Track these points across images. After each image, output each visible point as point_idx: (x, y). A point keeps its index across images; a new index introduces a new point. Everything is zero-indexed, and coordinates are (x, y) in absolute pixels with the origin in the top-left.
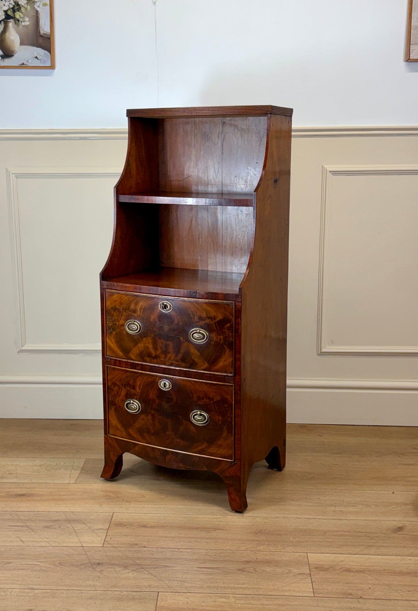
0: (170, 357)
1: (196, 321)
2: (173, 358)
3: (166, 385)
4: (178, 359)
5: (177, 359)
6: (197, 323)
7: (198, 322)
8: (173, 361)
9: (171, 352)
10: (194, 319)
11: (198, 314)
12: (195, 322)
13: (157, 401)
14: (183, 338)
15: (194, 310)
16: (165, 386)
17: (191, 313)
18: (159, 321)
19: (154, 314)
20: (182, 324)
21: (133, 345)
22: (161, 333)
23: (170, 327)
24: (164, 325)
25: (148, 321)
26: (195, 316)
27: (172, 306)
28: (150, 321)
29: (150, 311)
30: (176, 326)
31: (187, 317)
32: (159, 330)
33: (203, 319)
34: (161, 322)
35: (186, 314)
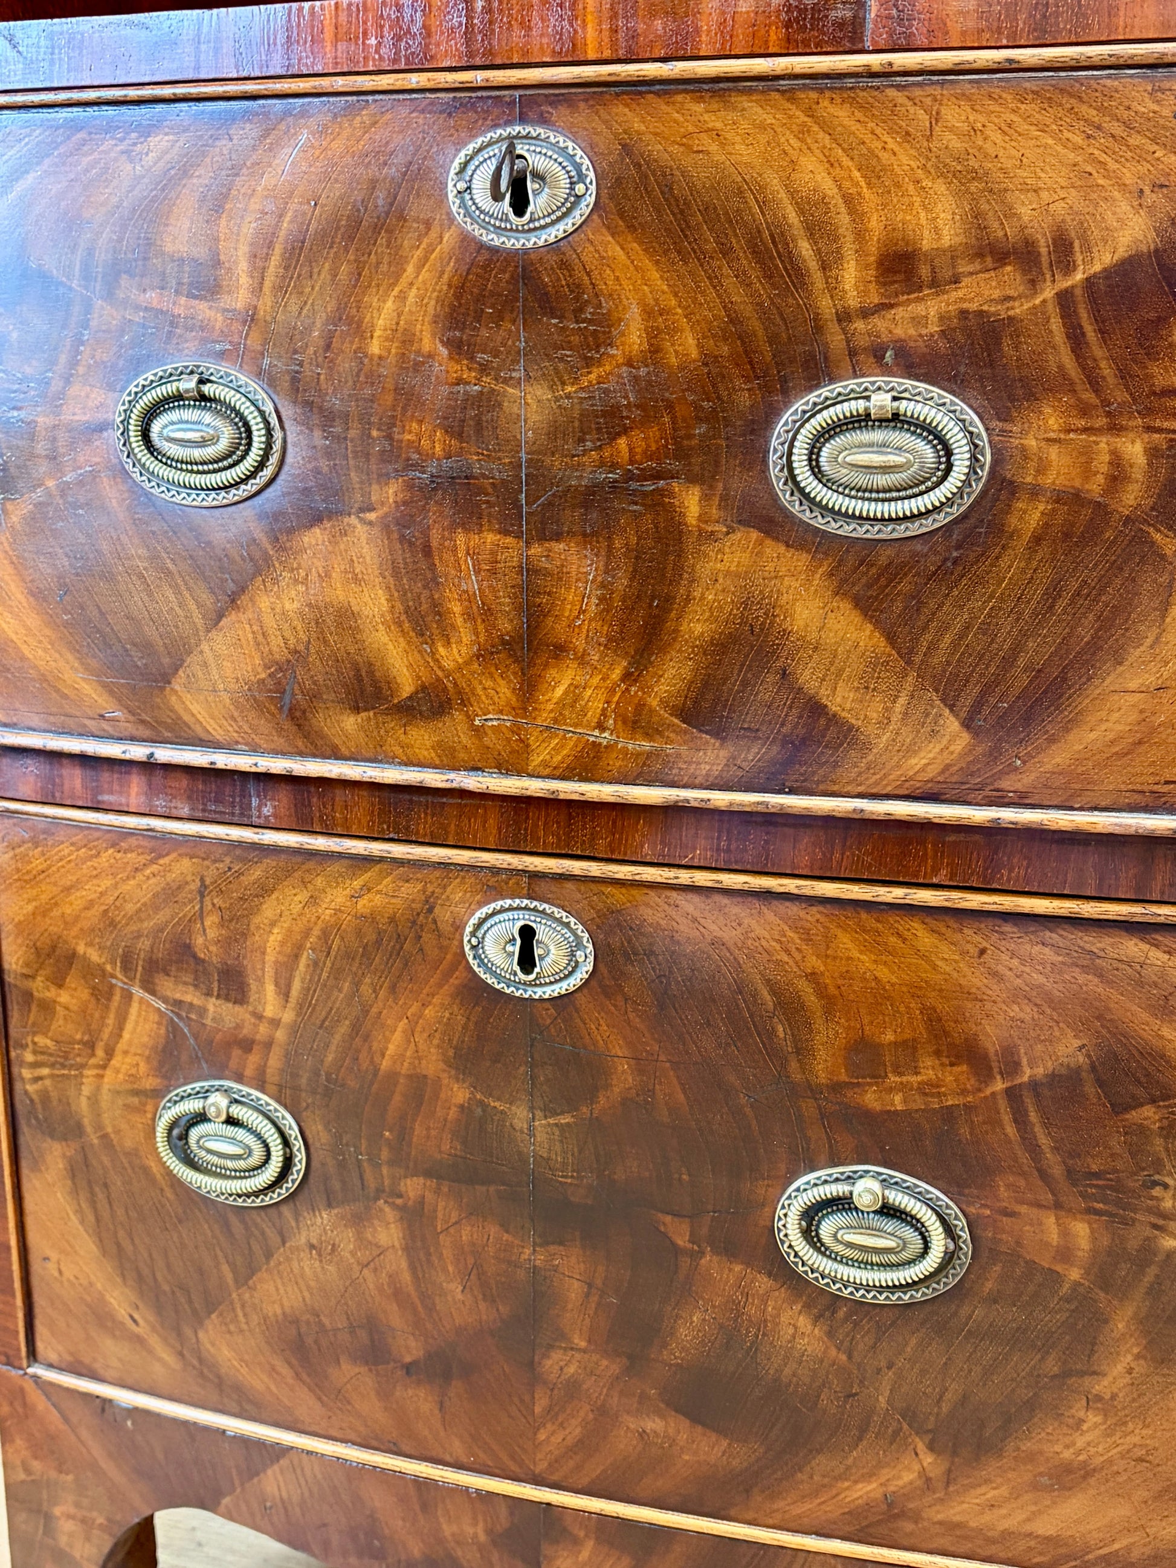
0: (574, 692)
1: (853, 300)
2: (594, 702)
3: (538, 952)
4: (654, 702)
5: (640, 706)
6: (859, 325)
7: (865, 313)
8: (601, 727)
9: (580, 643)
10: (833, 288)
11: (875, 224)
12: (844, 317)
13: (459, 1094)
14: (705, 498)
15: (828, 186)
16: (527, 961)
17: (793, 217)
18: (447, 344)
19: (398, 276)
20: (694, 354)
21: (199, 605)
22: (476, 471)
23: (568, 396)
24: (506, 381)
25: (346, 365)
26: (849, 248)
27: (591, 175)
28: (360, 355)
29: (351, 256)
30: (636, 379)
31: (754, 274)
32: (460, 436)
33: (933, 271)
34: (472, 358)
35: (739, 244)
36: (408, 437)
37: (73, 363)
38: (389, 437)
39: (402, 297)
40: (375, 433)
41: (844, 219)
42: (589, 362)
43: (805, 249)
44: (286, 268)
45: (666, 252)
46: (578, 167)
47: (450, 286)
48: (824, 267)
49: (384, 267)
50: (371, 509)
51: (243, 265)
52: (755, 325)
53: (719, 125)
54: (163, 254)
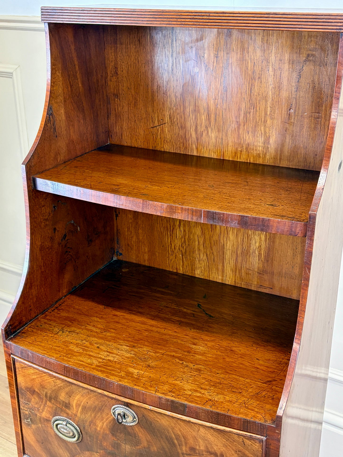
1: (185, 452)
7: (187, 454)
12: (183, 454)
17: (173, 436)
18: (112, 433)
19: (102, 420)
20: (156, 450)
21: (67, 455)
22: (117, 454)
23: (133, 449)
24: (122, 443)
25: (93, 429)
26: (184, 444)
27: (137, 418)
28: (96, 429)
29: (94, 414)
30: (146, 451)
31: (167, 442)
32: (114, 448)
33: (199, 452)
34: (116, 437)
35: (164, 437)
36: (104, 444)
37: (44, 408)
38: (101, 443)
39: (103, 423)
40: (99, 442)
41: (183, 439)
42: (137, 445)
43: (176, 441)
44: (83, 410)
45: (151, 434)
46: (135, 417)
47: (112, 425)
48: (179, 445)
49: (100, 417)
50: (98, 453)
51: (74, 407)
52: (167, 450)
53: (160, 418)
54: (60, 399)
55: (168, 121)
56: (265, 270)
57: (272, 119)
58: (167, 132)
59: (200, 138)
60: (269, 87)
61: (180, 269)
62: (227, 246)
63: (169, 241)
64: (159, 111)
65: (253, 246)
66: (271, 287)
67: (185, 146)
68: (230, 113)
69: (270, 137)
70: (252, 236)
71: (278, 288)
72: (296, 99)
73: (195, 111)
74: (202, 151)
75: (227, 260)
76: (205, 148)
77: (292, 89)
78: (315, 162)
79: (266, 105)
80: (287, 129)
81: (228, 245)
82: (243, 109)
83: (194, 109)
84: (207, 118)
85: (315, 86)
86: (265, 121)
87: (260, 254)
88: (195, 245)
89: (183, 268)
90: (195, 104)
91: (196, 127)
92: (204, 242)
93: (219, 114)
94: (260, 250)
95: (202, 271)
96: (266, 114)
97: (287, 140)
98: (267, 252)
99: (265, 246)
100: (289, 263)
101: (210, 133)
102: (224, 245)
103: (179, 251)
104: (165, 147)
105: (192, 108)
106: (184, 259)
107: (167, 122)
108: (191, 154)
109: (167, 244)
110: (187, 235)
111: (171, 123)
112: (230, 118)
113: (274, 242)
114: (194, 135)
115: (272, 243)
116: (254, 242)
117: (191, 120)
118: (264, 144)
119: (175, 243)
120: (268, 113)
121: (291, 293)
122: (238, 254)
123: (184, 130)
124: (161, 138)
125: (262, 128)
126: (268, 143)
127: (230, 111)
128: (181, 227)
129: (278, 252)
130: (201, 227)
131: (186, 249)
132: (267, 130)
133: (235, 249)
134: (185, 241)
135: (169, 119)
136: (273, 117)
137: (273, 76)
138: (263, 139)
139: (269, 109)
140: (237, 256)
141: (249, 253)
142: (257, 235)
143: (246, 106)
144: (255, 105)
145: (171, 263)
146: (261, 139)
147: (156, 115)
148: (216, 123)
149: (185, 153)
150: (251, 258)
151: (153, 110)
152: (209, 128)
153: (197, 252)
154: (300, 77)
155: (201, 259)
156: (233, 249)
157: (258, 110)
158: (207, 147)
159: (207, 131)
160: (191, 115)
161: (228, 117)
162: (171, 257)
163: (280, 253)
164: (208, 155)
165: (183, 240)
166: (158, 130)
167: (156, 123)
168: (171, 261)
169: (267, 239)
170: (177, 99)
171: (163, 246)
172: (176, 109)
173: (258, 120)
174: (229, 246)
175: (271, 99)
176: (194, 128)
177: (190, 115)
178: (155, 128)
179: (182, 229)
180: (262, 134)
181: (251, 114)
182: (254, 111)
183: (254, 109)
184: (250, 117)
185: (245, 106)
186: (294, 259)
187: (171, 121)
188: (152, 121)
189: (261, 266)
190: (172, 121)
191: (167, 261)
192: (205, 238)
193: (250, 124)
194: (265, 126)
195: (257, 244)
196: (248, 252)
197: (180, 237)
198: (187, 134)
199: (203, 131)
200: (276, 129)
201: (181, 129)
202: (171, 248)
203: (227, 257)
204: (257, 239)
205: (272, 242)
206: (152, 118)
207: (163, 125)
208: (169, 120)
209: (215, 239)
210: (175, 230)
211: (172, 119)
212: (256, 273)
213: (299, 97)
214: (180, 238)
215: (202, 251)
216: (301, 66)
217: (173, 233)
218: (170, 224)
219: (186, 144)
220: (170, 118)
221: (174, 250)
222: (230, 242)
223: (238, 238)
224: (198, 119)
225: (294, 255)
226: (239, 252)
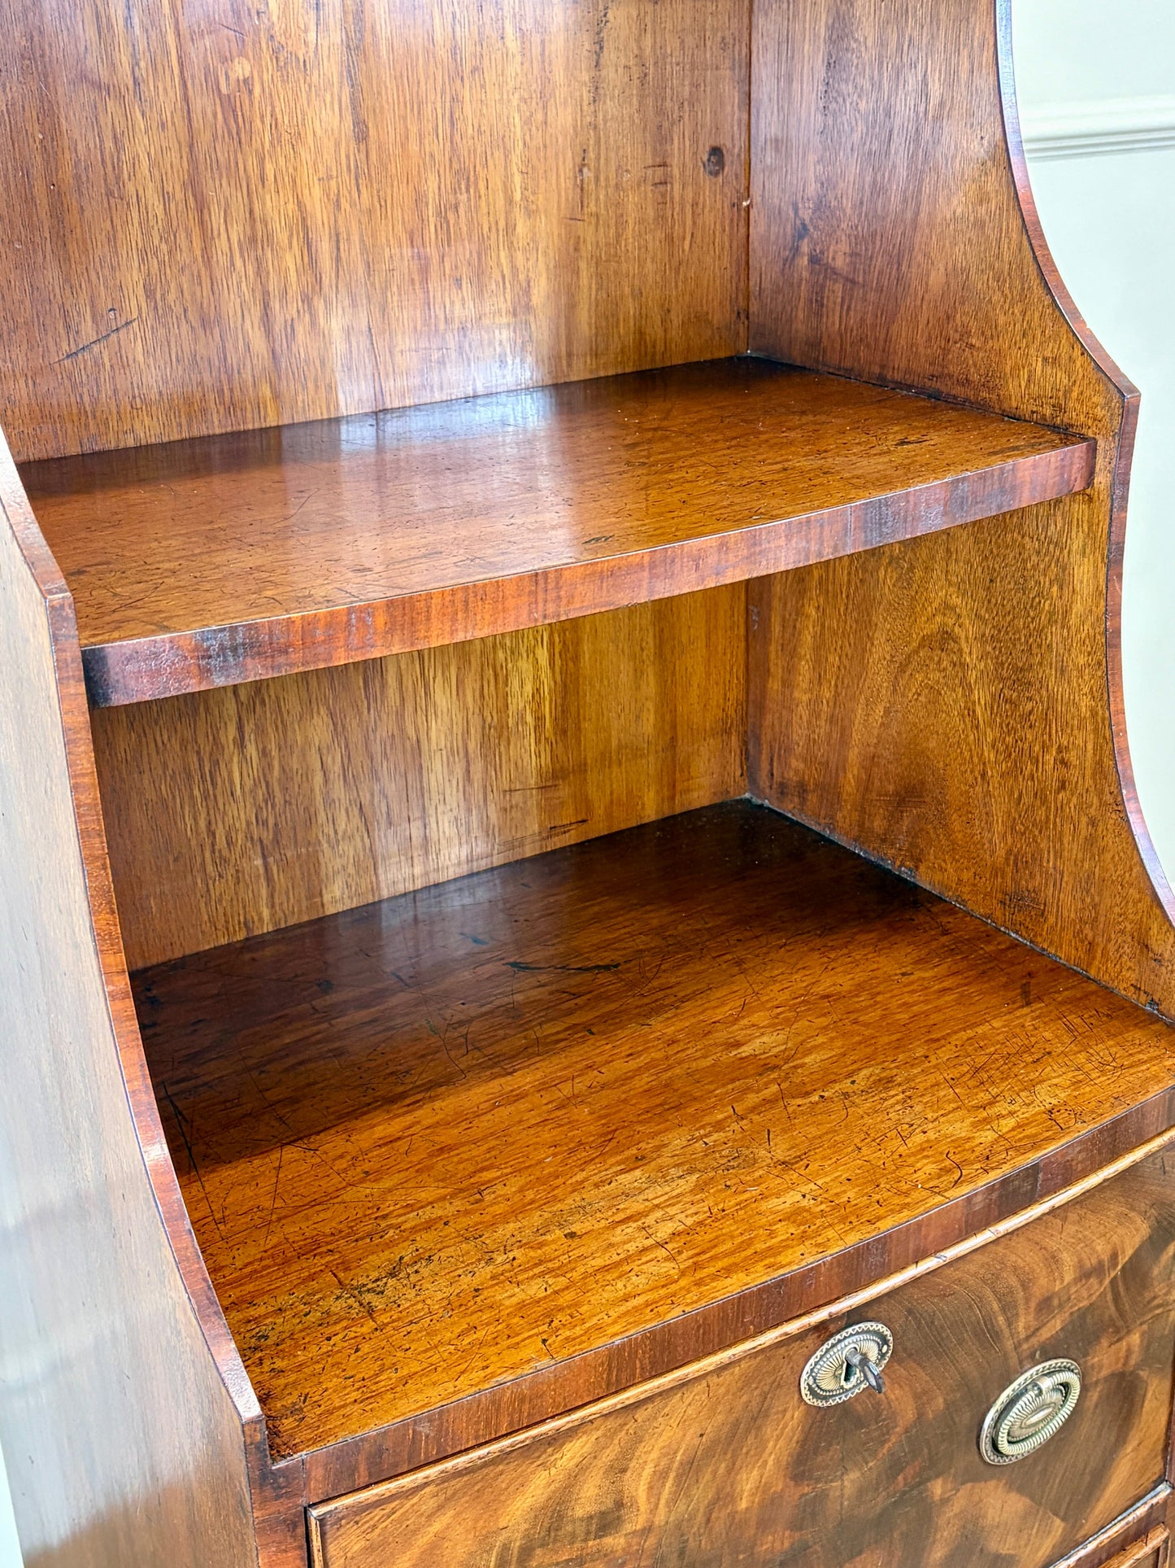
7: (1031, 1335)
11: (1035, 1289)
14: (945, 1482)
15: (1013, 1282)
17: (996, 1307)
18: (795, 1477)
20: (942, 1406)
23: (870, 1469)
24: (831, 1481)
25: (721, 1525)
26: (1022, 1308)
27: (891, 1339)
28: (732, 1516)
29: (729, 1456)
30: (910, 1439)
31: (976, 1347)
32: (801, 1528)
34: (811, 1477)
35: (968, 1335)
36: (764, 1548)
38: (752, 1555)
39: (764, 1465)
41: (1021, 1295)
42: (884, 1443)
43: (1001, 1321)
44: (679, 1483)
45: (930, 1360)
46: (885, 1338)
48: (1010, 1325)
49: (752, 1452)
51: (642, 1498)
52: (974, 1373)
54: (573, 1520)
55: (140, 310)
56: (558, 766)
57: (529, 213)
58: (141, 358)
59: (285, 351)
60: (509, 101)
61: (261, 919)
62: (429, 739)
63: (202, 824)
64: (93, 277)
65: (515, 701)
66: (583, 817)
67: (227, 399)
68: (387, 225)
69: (532, 284)
70: (510, 665)
71: (601, 812)
72: (595, 128)
73: (253, 240)
74: (300, 398)
75: (435, 796)
76: (311, 385)
77: (581, 96)
78: (668, 336)
79: (506, 168)
80: (578, 243)
81: (433, 734)
82: (431, 195)
83: (249, 232)
84: (306, 259)
85: (646, 75)
86: (510, 229)
87: (539, 719)
88: (312, 790)
89: (273, 906)
90: (251, 212)
91: (266, 306)
92: (346, 761)
93: (348, 235)
94: (539, 704)
95: (350, 880)
96: (510, 201)
97: (584, 281)
98: (559, 701)
99: (552, 684)
100: (627, 711)
101: (322, 321)
102: (418, 741)
103: (249, 844)
104: (137, 426)
105: (237, 232)
106: (275, 869)
107: (135, 316)
108: (257, 426)
109: (194, 842)
110: (276, 764)
111: (157, 317)
112: (388, 241)
113: (576, 659)
114: (259, 344)
115: (571, 664)
116: (516, 684)
117: (239, 284)
118: (515, 315)
119: (229, 820)
120: (517, 196)
121: (639, 807)
122: (471, 751)
123: (216, 331)
124: (115, 391)
125: (502, 254)
126: (528, 308)
127: (386, 217)
128: (247, 742)
129: (592, 686)
130: (328, 708)
131: (276, 825)
132: (520, 257)
133: (460, 737)
134: (270, 794)
135: (142, 299)
136: (534, 207)
137: (519, 58)
138: (508, 297)
139: (517, 179)
140: (468, 762)
141: (506, 733)
142: (525, 655)
143: (443, 186)
144: (472, 173)
145: (221, 911)
146: (502, 299)
147: (84, 297)
148: (341, 273)
149: (229, 429)
150: (512, 746)
151: (68, 274)
152: (316, 298)
153: (322, 817)
154: (601, 48)
155: (340, 834)
156: (452, 743)
157: (483, 192)
158: (316, 380)
159: (311, 314)
160: (238, 263)
161: (384, 240)
162: (217, 888)
163: (597, 685)
164: (325, 411)
165: (261, 793)
166: (98, 364)
167: (88, 331)
168: (220, 901)
169: (557, 655)
170: (173, 206)
171: (176, 860)
172: (170, 252)
173: (486, 229)
174: (438, 738)
175: (521, 144)
176: (256, 312)
177: (233, 264)
178: (87, 355)
179: (252, 750)
180: (503, 277)
181: (461, 210)
182: (469, 199)
183: (468, 191)
184: (457, 223)
185: (436, 185)
186: (638, 688)
187: (156, 308)
188: (68, 327)
189: (545, 759)
190: (160, 304)
191: (203, 909)
192: (347, 746)
193: (460, 249)
194: (511, 246)
195: (529, 688)
196: (502, 727)
197: (249, 783)
198: (229, 346)
199: (295, 316)
200: (545, 253)
201: (200, 332)
202: (213, 852)
203: (433, 783)
204: (527, 670)
205: (572, 659)
206: (66, 315)
207: (122, 332)
208: (144, 305)
209: (385, 734)
210: (223, 766)
211: (158, 296)
212: (534, 792)
213: (605, 121)
214: (247, 790)
215: (343, 801)
216: (601, 7)
217: (214, 784)
218: (198, 753)
219: (231, 390)
220: (149, 293)
221: (225, 853)
222: (439, 721)
223: (465, 695)
224: (268, 273)
225: (638, 673)
226: (472, 746)
